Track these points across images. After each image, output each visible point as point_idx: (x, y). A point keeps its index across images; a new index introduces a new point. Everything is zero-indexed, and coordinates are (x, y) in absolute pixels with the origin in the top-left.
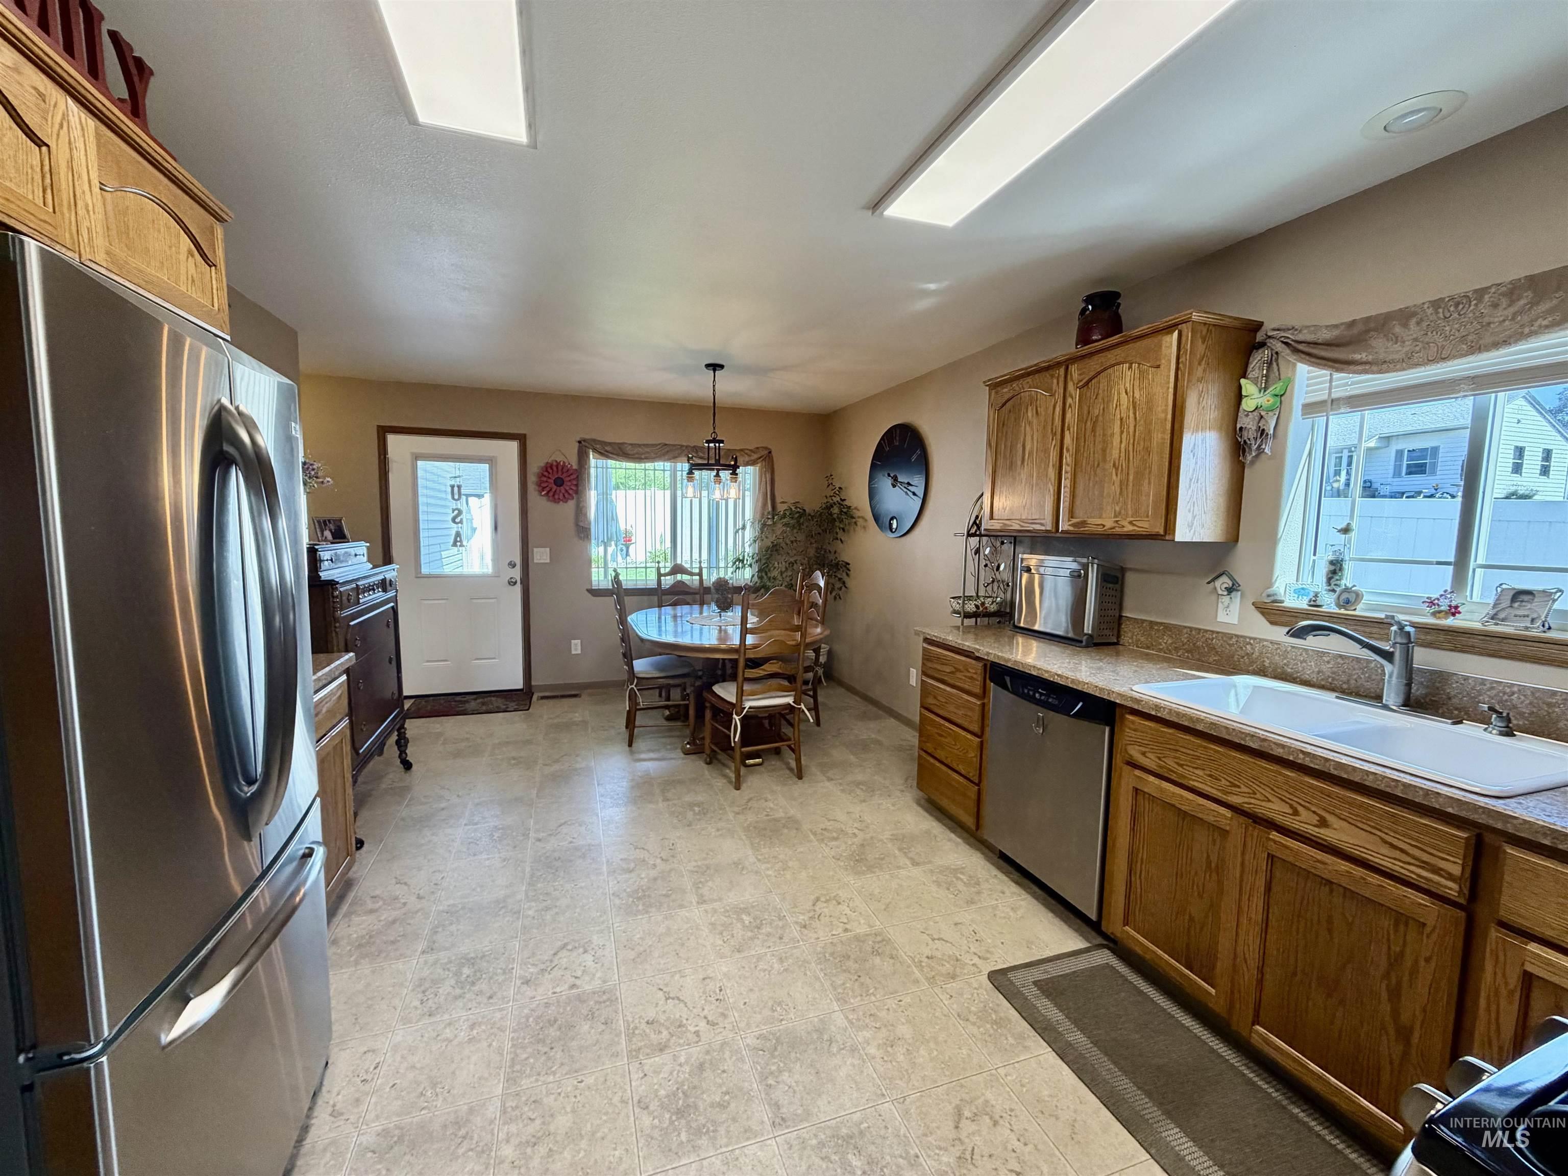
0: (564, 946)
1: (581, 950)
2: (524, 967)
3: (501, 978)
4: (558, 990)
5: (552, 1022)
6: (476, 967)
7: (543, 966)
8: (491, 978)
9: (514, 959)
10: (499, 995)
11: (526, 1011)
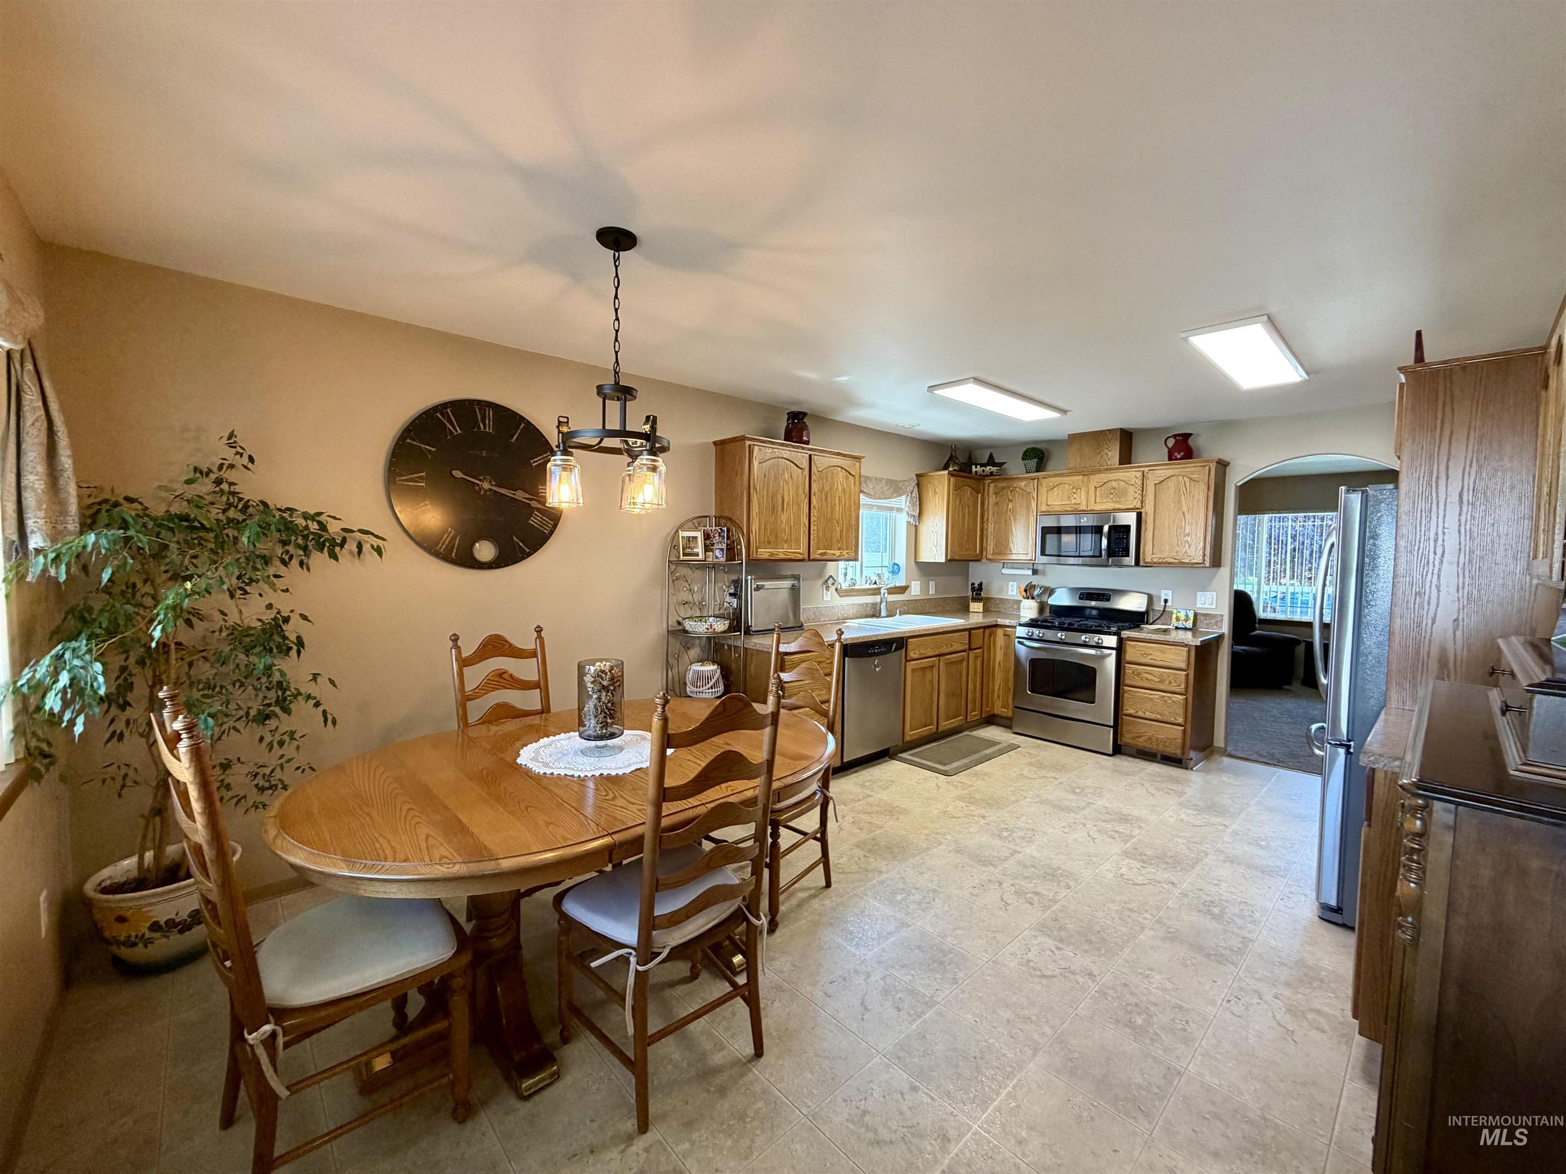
0: (1044, 976)
1: (1032, 964)
2: (1086, 986)
3: (1110, 992)
4: (1072, 954)
5: (1090, 942)
6: (1129, 1017)
7: (1072, 976)
8: (1119, 998)
9: (1091, 998)
10: (1118, 982)
11: (1103, 959)
